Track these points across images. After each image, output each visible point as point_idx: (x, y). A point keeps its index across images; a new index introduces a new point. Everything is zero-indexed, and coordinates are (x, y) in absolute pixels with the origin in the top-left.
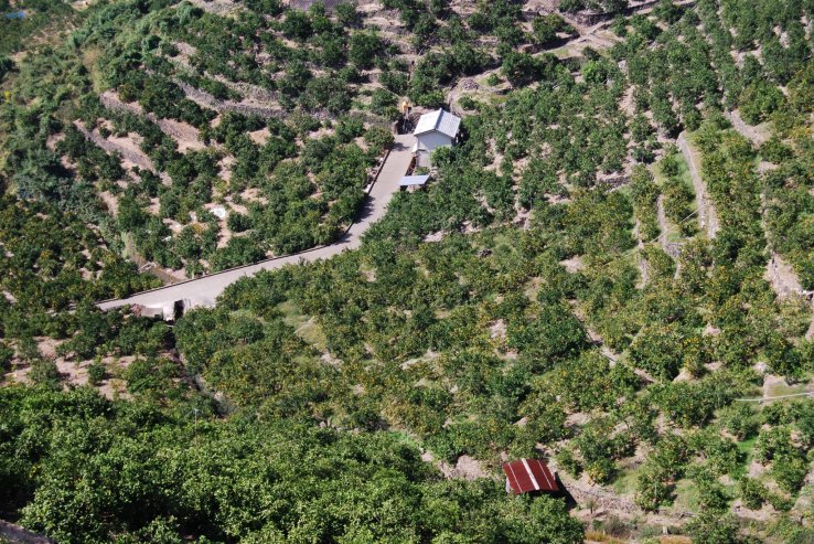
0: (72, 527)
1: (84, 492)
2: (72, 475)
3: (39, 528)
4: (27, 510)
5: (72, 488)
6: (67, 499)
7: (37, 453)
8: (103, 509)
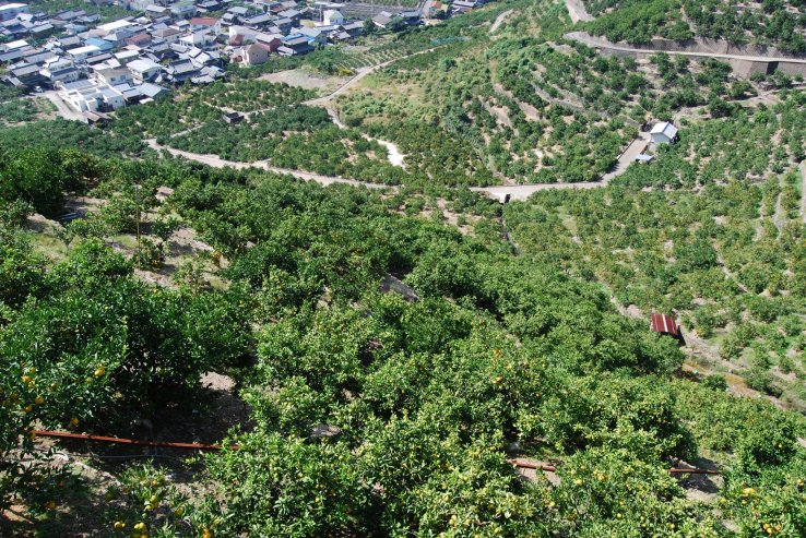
0: (426, 289)
1: (435, 275)
2: (432, 265)
3: (411, 285)
4: (408, 276)
5: (431, 270)
6: (427, 275)
7: (419, 251)
8: (442, 285)
